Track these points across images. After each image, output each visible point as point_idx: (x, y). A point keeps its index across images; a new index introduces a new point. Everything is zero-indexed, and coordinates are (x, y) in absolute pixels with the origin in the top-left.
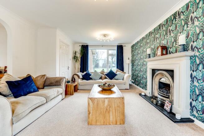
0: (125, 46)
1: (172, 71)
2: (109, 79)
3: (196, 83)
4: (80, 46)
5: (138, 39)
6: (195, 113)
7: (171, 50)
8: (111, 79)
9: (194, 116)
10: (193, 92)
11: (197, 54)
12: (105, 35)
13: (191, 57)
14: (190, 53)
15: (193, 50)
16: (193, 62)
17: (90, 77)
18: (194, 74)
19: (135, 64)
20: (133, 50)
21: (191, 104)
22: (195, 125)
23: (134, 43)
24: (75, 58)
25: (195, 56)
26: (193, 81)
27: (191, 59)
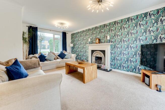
0: (68, 33)
1: (104, 51)
2: (61, 58)
3: (112, 55)
4: (27, 26)
5: (79, 31)
6: (112, 67)
7: (102, 41)
8: (62, 58)
9: (112, 68)
10: (111, 59)
11: (113, 44)
12: (62, 24)
13: (111, 45)
14: (111, 43)
15: (111, 42)
16: (111, 47)
17: (46, 58)
18: (112, 52)
19: (75, 47)
20: (73, 37)
21: (111, 63)
22: (113, 71)
23: (75, 32)
24: (24, 39)
25: (112, 45)
26: (111, 55)
27: (111, 46)
